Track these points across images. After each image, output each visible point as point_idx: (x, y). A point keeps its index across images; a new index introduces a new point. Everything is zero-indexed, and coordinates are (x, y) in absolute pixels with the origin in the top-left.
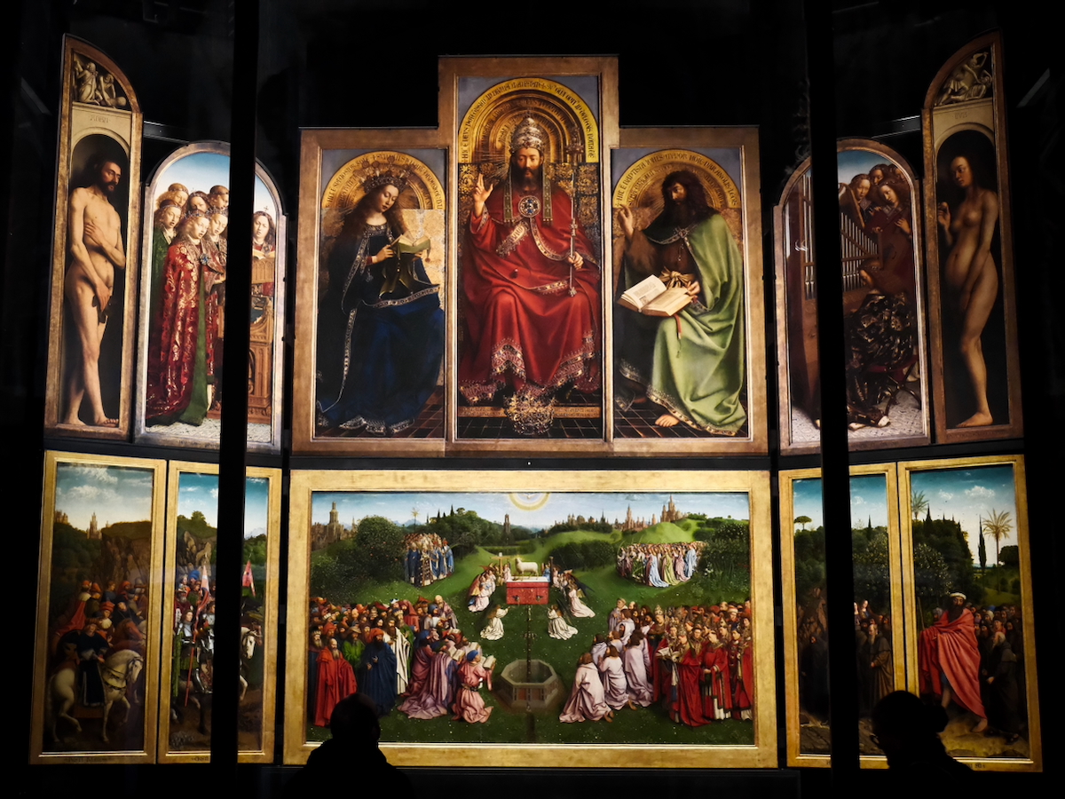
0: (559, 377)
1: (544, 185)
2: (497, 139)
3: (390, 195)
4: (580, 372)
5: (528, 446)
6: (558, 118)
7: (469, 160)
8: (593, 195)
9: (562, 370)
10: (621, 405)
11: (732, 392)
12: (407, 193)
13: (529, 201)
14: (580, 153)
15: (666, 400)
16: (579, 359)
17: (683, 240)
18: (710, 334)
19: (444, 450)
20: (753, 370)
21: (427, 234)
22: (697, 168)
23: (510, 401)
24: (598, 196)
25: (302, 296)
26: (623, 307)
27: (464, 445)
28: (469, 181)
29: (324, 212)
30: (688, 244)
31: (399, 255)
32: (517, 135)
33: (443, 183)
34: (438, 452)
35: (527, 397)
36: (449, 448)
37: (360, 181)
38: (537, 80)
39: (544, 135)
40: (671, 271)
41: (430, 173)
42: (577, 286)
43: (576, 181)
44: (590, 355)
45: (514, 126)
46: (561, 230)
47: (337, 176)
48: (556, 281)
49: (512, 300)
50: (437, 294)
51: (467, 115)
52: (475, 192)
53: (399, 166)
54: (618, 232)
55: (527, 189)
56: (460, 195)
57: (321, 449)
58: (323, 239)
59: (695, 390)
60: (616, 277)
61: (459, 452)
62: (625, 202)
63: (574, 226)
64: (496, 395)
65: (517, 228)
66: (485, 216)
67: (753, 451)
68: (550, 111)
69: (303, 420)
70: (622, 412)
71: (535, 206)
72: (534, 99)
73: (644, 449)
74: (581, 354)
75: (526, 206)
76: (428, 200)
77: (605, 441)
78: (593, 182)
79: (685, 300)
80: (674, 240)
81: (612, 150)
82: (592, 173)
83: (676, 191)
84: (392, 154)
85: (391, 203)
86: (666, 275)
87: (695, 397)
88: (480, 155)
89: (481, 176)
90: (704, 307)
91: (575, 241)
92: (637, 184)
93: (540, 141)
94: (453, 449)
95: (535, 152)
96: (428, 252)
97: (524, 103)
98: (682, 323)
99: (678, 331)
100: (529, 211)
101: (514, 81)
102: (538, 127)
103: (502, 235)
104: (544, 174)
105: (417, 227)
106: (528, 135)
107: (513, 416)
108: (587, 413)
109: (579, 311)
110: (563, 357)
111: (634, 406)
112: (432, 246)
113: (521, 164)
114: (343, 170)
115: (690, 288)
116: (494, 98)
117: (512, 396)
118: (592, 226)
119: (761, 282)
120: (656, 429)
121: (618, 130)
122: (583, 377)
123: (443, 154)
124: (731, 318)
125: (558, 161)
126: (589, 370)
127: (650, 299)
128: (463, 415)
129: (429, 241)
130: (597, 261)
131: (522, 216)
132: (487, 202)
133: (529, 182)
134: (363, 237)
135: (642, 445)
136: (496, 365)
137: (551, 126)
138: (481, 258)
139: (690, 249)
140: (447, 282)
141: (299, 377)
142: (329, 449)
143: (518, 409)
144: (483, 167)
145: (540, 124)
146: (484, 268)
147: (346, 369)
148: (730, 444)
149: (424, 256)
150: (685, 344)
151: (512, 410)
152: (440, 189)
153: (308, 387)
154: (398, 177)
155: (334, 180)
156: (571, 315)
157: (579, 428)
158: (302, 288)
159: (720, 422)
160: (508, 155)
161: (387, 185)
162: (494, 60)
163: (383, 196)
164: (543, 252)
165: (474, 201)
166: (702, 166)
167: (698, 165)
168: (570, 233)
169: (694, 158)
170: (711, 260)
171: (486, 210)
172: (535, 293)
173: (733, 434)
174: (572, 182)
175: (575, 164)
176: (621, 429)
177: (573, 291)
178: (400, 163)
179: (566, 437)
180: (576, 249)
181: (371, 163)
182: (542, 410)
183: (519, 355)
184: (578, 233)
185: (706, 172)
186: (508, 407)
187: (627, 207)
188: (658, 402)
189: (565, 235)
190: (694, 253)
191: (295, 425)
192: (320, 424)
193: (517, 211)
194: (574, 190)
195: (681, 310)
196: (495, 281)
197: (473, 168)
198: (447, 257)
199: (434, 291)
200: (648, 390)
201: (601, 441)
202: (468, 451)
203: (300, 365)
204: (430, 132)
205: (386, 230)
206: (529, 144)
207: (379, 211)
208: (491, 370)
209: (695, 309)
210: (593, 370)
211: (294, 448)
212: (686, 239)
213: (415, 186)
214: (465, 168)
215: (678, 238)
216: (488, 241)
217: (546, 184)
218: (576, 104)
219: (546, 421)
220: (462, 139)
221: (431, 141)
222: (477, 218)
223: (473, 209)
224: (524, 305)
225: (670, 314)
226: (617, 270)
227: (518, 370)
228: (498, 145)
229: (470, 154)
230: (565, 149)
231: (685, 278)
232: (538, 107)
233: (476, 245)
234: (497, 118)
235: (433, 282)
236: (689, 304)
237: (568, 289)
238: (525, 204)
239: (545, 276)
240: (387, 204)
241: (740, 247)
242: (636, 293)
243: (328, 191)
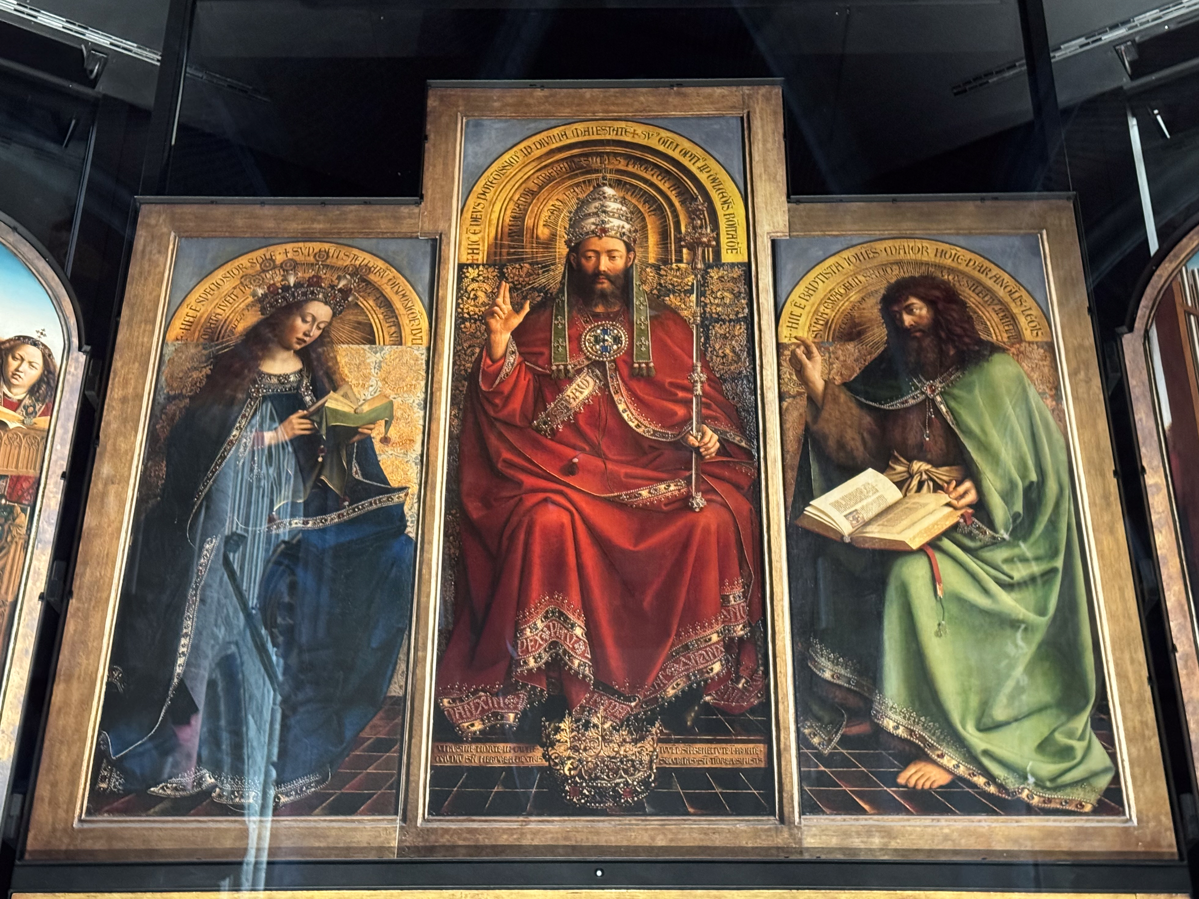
0: (669, 678)
1: (636, 302)
2: (541, 223)
3: (314, 319)
4: (717, 667)
5: (597, 833)
6: (664, 186)
7: (481, 258)
8: (738, 321)
9: (677, 662)
10: (816, 741)
11: (1075, 711)
12: (350, 316)
13: (605, 332)
14: (708, 245)
15: (918, 729)
16: (715, 638)
17: (933, 401)
18: (1009, 586)
19: (395, 844)
20: (1116, 665)
21: (388, 392)
22: (951, 270)
23: (557, 730)
24: (749, 321)
25: (100, 512)
26: (807, 532)
27: (446, 831)
28: (480, 294)
29: (169, 350)
30: (943, 408)
31: (324, 432)
32: (581, 214)
33: (426, 300)
34: (381, 849)
35: (595, 720)
36: (410, 840)
37: (254, 294)
38: (623, 124)
39: (635, 215)
40: (910, 460)
41: (401, 280)
42: (707, 491)
43: (702, 294)
44: (739, 631)
45: (575, 200)
46: (671, 384)
47: (206, 285)
48: (661, 481)
49: (565, 519)
50: (401, 505)
51: (482, 182)
52: (492, 314)
53: (338, 269)
54: (792, 389)
55: (600, 309)
56: (460, 319)
57: (100, 845)
58: (161, 399)
59: (985, 706)
60: (792, 475)
61: (431, 849)
62: (803, 333)
63: (699, 375)
64: (523, 717)
65: (578, 380)
66: (511, 359)
67: (1141, 848)
68: (648, 176)
69: (64, 774)
70: (819, 756)
71: (617, 340)
72: (616, 155)
73: (876, 842)
74: (719, 627)
75: (597, 340)
76: (393, 329)
77: (782, 820)
78: (737, 296)
79: (947, 517)
80: (912, 402)
81: (774, 242)
82: (734, 280)
83: (910, 312)
84: (326, 246)
85: (316, 333)
86: (899, 468)
87: (986, 721)
88: (505, 251)
89: (505, 287)
90: (988, 532)
91: (700, 404)
92: (829, 299)
93: (627, 226)
94: (419, 842)
95: (619, 246)
96: (388, 424)
97: (595, 162)
98: (944, 565)
99: (935, 579)
100: (605, 349)
101: (576, 126)
102: (623, 201)
103: (548, 394)
104: (636, 282)
105: (366, 377)
106: (603, 216)
107: (563, 763)
108: (736, 757)
109: (713, 539)
110: (678, 635)
111: (845, 741)
112: (398, 413)
113: (589, 265)
114: (219, 274)
115: (953, 495)
116: (537, 153)
117: (561, 720)
118: (736, 377)
119: (1113, 483)
120: (903, 795)
121: (786, 206)
122: (722, 679)
123: (429, 249)
124: (1053, 554)
125: (666, 261)
126: (738, 663)
127: (867, 515)
128: (446, 762)
129: (391, 403)
130: (749, 441)
131: (588, 358)
132: (517, 334)
133: (603, 296)
134: (249, 396)
135: (869, 832)
136: (527, 651)
137: (650, 200)
138: (501, 436)
139: (949, 418)
140: (426, 483)
141: (69, 679)
142: (118, 845)
143: (575, 749)
144: (509, 270)
145: (628, 197)
146: (507, 455)
147: (181, 661)
148: (1083, 832)
149: (377, 433)
150: (953, 608)
151: (561, 750)
152: (420, 308)
153: (86, 703)
154: (333, 287)
155: (199, 291)
156: (694, 548)
157: (718, 790)
158: (104, 495)
159: (1053, 779)
160: (562, 249)
161: (308, 301)
162: (539, 93)
163: (299, 322)
164: (632, 425)
165: (489, 330)
166: (962, 267)
167: (954, 265)
168: (690, 389)
169: (943, 253)
170: (996, 438)
171: (513, 347)
172: (617, 504)
173: (1088, 808)
174: (694, 297)
175: (700, 266)
176: (817, 793)
177: (699, 501)
178: (340, 263)
179: (688, 814)
180: (703, 420)
181: (278, 262)
182: (630, 750)
183: (578, 631)
184: (707, 388)
185: (972, 278)
186: (552, 744)
187: (810, 340)
188: (901, 732)
189: (681, 394)
190: (958, 425)
191: (43, 789)
192: (104, 785)
193: (577, 348)
194: (699, 310)
195: (938, 538)
196: (529, 481)
197: (492, 273)
198: (428, 434)
199: (396, 500)
200: (876, 706)
201: (772, 821)
202: (453, 848)
203: (73, 653)
204: (404, 210)
205: (300, 382)
206: (604, 231)
207: (288, 348)
208: (513, 663)
209: (970, 536)
210: (747, 662)
211: (32, 843)
212: (939, 399)
213: (368, 304)
214: (472, 273)
215: (922, 397)
216: (516, 404)
217: (639, 301)
218: (699, 164)
219: (639, 775)
220: (468, 221)
221: (405, 227)
222: (494, 361)
223: (488, 346)
224: (591, 529)
225: (915, 546)
226: (794, 461)
227: (576, 662)
228: (543, 232)
229: (484, 248)
230: (678, 240)
231: (943, 473)
232: (621, 167)
233: (492, 413)
234: (541, 188)
235: (394, 484)
236: (955, 527)
237: (689, 496)
238: (596, 337)
239: (639, 471)
240: (305, 334)
241: (1060, 415)
242: (837, 505)
243: (184, 310)
